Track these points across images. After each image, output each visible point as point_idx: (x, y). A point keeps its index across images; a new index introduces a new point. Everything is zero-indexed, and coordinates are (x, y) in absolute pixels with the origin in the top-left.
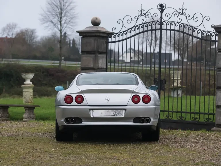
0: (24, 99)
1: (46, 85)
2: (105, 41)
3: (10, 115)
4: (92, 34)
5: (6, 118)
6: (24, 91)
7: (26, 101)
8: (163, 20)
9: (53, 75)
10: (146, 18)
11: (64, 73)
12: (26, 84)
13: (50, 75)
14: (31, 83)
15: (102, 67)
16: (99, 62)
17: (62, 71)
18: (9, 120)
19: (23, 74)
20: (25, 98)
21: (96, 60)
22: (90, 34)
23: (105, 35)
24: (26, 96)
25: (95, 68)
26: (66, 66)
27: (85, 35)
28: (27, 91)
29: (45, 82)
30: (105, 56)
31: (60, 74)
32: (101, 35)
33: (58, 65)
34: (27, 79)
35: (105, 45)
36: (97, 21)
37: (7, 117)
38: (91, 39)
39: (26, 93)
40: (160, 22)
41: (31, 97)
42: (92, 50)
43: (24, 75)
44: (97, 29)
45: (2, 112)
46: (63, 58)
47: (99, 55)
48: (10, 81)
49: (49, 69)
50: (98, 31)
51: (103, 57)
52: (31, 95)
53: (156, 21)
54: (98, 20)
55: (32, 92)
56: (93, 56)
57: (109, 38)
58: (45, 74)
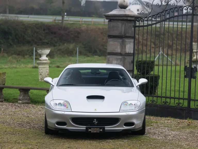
0: (39, 76)
1: (48, 44)
2: (133, 25)
3: (31, 97)
4: (120, 18)
5: (27, 101)
6: (40, 68)
7: (42, 78)
8: (195, 5)
9: (55, 33)
10: (177, 2)
11: (67, 31)
12: (41, 60)
13: (52, 33)
14: (47, 59)
15: (130, 53)
16: (127, 47)
17: (65, 29)
18: (30, 104)
19: (39, 50)
20: (41, 74)
21: (123, 45)
22: (117, 18)
23: (133, 19)
24: (42, 72)
25: (122, 53)
26: (68, 23)
27: (111, 18)
28: (43, 67)
29: (46, 41)
30: (132, 40)
31: (62, 32)
32: (129, 18)
33: (60, 22)
34: (43, 54)
35: (133, 29)
36: (125, 4)
37: (28, 99)
38: (118, 23)
39: (42, 69)
40: (192, 7)
41: (47, 74)
42: (119, 35)
43: (41, 50)
44: (125, 12)
45: (22, 95)
46: (66, 14)
47: (127, 40)
48: (8, 39)
49: (50, 26)
50: (126, 14)
51: (131, 42)
52: (47, 72)
53: (187, 6)
54: (126, 2)
55: (48, 68)
56: (120, 40)
57: (137, 22)
58: (46, 31)
